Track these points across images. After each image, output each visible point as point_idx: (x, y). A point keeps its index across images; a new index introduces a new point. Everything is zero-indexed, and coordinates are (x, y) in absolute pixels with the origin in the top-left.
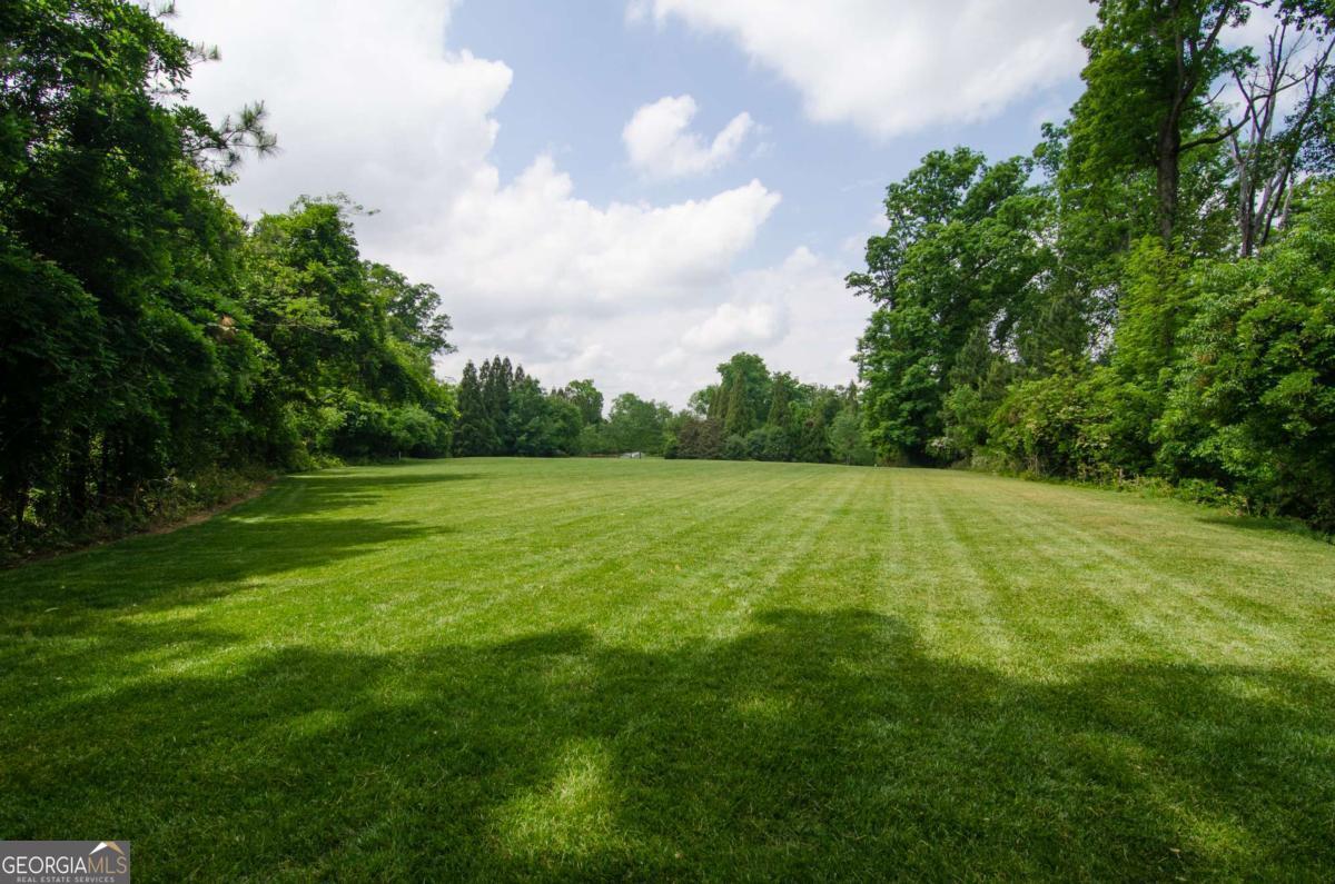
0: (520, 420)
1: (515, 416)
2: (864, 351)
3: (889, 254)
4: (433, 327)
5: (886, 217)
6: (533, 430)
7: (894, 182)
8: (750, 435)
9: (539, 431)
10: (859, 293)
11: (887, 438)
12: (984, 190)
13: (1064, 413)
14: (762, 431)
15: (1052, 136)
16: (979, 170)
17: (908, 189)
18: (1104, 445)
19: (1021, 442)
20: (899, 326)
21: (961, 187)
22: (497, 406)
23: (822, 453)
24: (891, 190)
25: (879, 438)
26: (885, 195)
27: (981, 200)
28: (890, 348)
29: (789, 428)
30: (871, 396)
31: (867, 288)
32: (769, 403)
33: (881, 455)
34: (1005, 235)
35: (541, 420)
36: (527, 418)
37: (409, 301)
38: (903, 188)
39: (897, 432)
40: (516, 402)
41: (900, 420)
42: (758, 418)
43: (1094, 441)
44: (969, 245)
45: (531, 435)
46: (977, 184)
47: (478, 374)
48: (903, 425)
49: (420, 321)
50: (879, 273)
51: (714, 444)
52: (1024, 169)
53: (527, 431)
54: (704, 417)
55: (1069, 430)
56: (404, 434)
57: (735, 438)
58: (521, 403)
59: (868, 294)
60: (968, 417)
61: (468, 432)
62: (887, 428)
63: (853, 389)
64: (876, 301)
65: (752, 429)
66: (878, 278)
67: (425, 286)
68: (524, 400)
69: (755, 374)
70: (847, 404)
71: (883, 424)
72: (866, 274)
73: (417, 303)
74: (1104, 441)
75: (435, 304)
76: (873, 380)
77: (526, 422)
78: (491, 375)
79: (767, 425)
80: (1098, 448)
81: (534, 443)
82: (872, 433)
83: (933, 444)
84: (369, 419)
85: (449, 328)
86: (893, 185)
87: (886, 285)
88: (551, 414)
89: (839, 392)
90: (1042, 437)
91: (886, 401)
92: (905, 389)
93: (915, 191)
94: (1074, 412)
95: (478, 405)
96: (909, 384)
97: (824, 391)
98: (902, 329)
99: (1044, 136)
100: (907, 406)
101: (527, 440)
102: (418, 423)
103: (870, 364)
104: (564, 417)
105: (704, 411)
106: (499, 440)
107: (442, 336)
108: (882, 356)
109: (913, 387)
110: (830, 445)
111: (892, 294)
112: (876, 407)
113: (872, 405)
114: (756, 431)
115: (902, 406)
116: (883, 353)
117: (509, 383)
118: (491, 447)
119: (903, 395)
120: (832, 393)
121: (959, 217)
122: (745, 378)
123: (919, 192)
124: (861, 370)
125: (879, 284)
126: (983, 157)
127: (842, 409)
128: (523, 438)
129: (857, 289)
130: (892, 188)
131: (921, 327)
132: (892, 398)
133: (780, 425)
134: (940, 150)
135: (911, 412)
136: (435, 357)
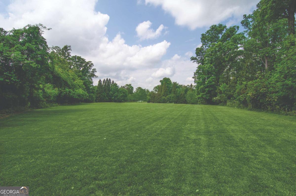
0: (112, 93)
1: (111, 92)
2: (196, 75)
3: (201, 52)
4: (92, 71)
5: (201, 42)
6: (116, 96)
7: (203, 33)
8: (167, 97)
9: (117, 96)
10: (194, 62)
11: (202, 97)
12: (227, 34)
13: (262, 90)
14: (170, 96)
15: (246, 18)
16: (225, 30)
17: (207, 35)
18: (276, 100)
19: (245, 99)
20: (205, 69)
21: (220, 34)
22: (107, 90)
23: (184, 101)
24: (202, 35)
25: (200, 97)
26: (201, 37)
27: (226, 37)
28: (202, 75)
29: (177, 95)
30: (197, 87)
31: (196, 61)
32: (172, 89)
33: (199, 101)
34: (233, 45)
35: (118, 93)
36: (114, 93)
37: (86, 65)
38: (205, 35)
39: (204, 96)
40: (112, 89)
41: (205, 93)
42: (169, 92)
43: (273, 99)
44: (223, 48)
45: (115, 97)
46: (224, 33)
47: (102, 82)
48: (206, 94)
49: (89, 70)
50: (199, 57)
51: (159, 99)
52: (237, 29)
53: (114, 96)
54: (157, 92)
55: (264, 95)
56: (77, 97)
57: (164, 97)
58: (113, 89)
59: (196, 62)
60: (225, 92)
61: (99, 96)
62: (202, 95)
63: (191, 85)
64: (198, 64)
65: (168, 95)
66: (199, 58)
67: (90, 62)
68: (113, 88)
69: (168, 82)
70: (190, 89)
71: (201, 94)
72: (196, 57)
73: (88, 66)
74: (276, 99)
75: (92, 66)
76: (198, 83)
77: (114, 94)
78: (106, 83)
79: (171, 94)
80: (274, 101)
81: (116, 99)
82: (198, 96)
83: (214, 99)
84: (66, 93)
85: (96, 72)
86: (203, 34)
87: (200, 60)
88: (120, 92)
89: (188, 86)
90: (253, 98)
91: (202, 88)
92: (207, 85)
93: (208, 35)
94: (265, 90)
95: (102, 90)
96: (207, 84)
97: (184, 86)
98: (206, 70)
99: (244, 18)
100: (207, 89)
101: (114, 98)
102: (81, 94)
103: (197, 79)
104: (124, 93)
105: (157, 91)
106: (107, 98)
107: (94, 73)
108: (200, 77)
109: (209, 84)
110: (186, 99)
111: (202, 62)
112: (199, 90)
113: (198, 89)
114: (169, 96)
115: (206, 89)
116: (201, 76)
117: (110, 84)
118: (105, 100)
119: (206, 87)
120: (186, 87)
121: (220, 41)
122: (166, 83)
123: (210, 35)
124: (195, 80)
125: (199, 59)
126: (226, 26)
127: (189, 90)
128: (113, 98)
129: (193, 61)
130: (203, 35)
131: (210, 69)
132: (203, 87)
133: (174, 94)
134: (215, 25)
135: (208, 91)
136: (93, 79)
